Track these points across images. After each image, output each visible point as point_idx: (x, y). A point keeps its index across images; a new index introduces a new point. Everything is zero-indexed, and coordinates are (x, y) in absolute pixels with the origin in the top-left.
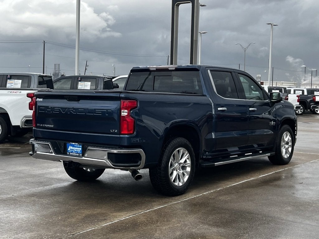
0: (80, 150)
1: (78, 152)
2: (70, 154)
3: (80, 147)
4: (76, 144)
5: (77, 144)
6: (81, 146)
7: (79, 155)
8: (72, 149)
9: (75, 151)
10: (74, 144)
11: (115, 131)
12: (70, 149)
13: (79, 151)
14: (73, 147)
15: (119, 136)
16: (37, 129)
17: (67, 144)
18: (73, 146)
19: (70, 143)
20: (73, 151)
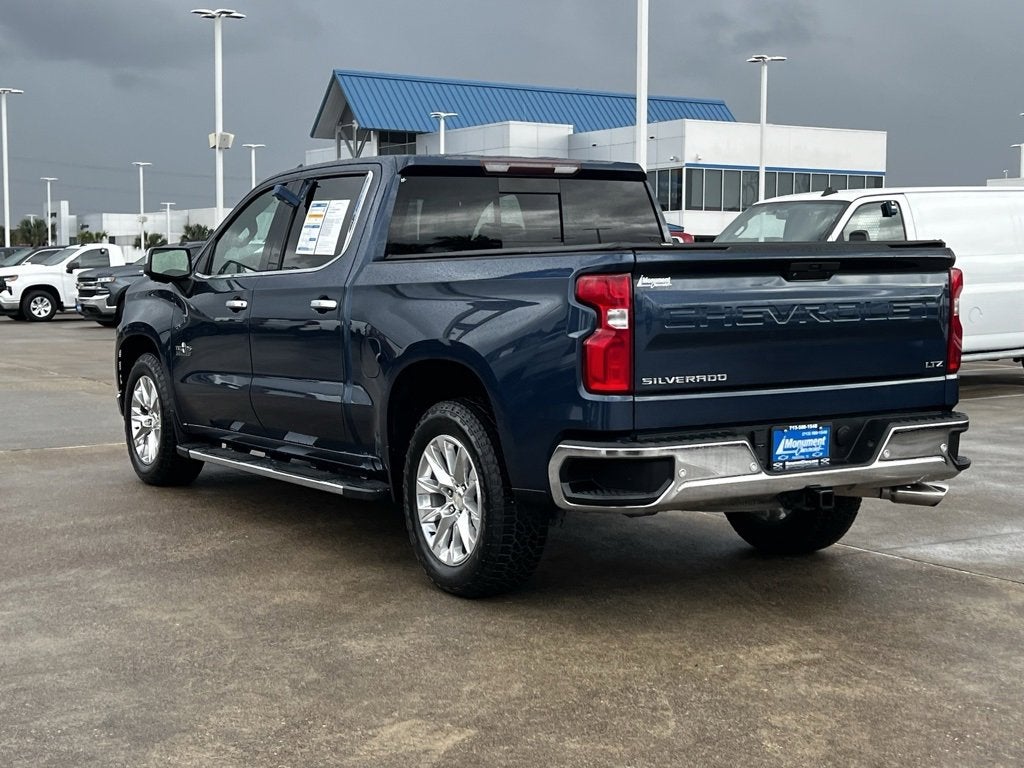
0: (822, 446)
1: (811, 453)
2: (784, 466)
4: (811, 426)
5: (815, 426)
6: (825, 432)
7: (820, 462)
8: (792, 449)
9: (803, 451)
10: (804, 427)
11: (936, 364)
12: (785, 450)
13: (815, 449)
14: (797, 439)
15: (942, 378)
16: (637, 399)
17: (776, 434)
18: (797, 436)
19: (788, 429)
20: (794, 454)
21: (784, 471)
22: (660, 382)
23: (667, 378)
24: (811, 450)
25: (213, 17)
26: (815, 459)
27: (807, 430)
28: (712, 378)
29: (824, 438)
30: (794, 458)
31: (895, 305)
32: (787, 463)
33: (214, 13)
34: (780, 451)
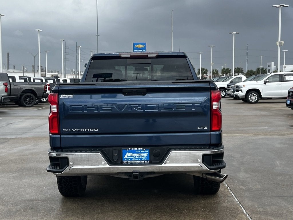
0: (146, 156)
1: (141, 159)
2: (128, 162)
3: (146, 153)
4: (139, 149)
5: (142, 149)
6: (148, 151)
7: (145, 162)
8: (132, 157)
9: (137, 157)
10: (136, 149)
11: (204, 128)
12: (128, 157)
13: (143, 157)
15: (209, 133)
16: (62, 136)
17: (123, 151)
18: (134, 152)
19: (129, 149)
20: (133, 159)
21: (127, 164)
22: (70, 131)
23: (73, 130)
24: (141, 157)
25: (279, 7)
26: (143, 161)
27: (137, 150)
28: (92, 130)
29: (147, 153)
30: (132, 160)
31: (177, 105)
32: (129, 162)
33: (279, 6)
34: (126, 157)
